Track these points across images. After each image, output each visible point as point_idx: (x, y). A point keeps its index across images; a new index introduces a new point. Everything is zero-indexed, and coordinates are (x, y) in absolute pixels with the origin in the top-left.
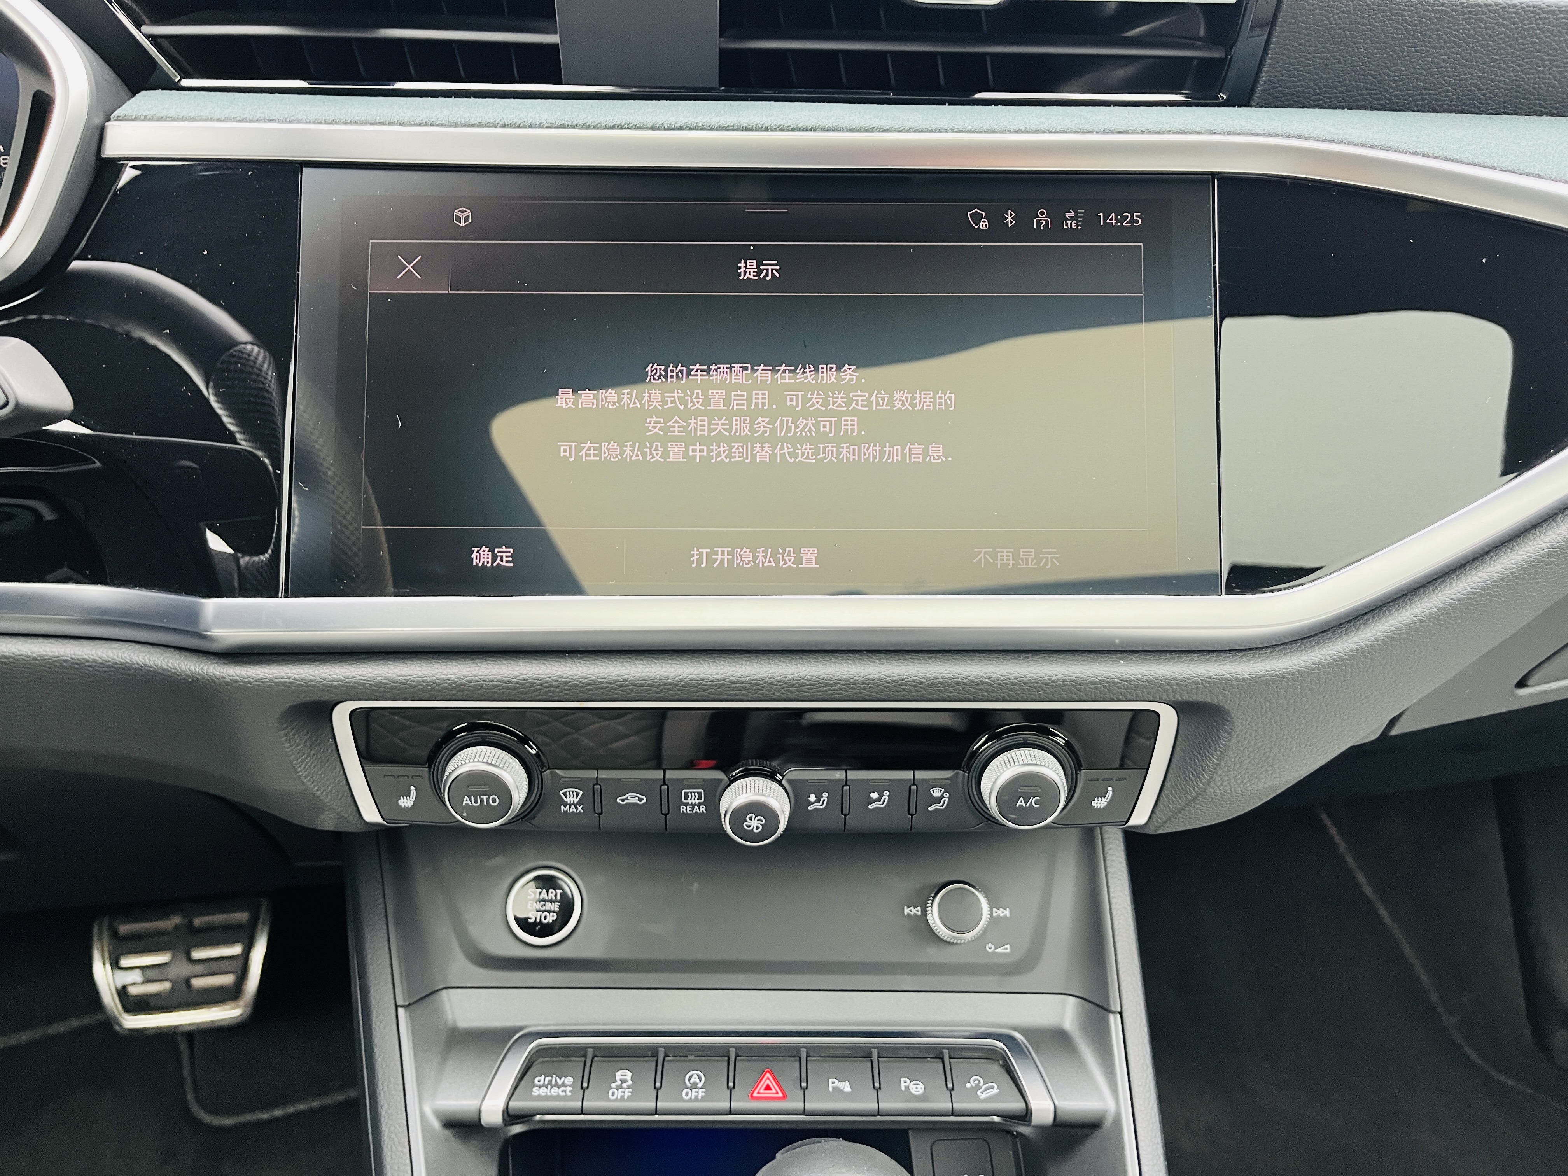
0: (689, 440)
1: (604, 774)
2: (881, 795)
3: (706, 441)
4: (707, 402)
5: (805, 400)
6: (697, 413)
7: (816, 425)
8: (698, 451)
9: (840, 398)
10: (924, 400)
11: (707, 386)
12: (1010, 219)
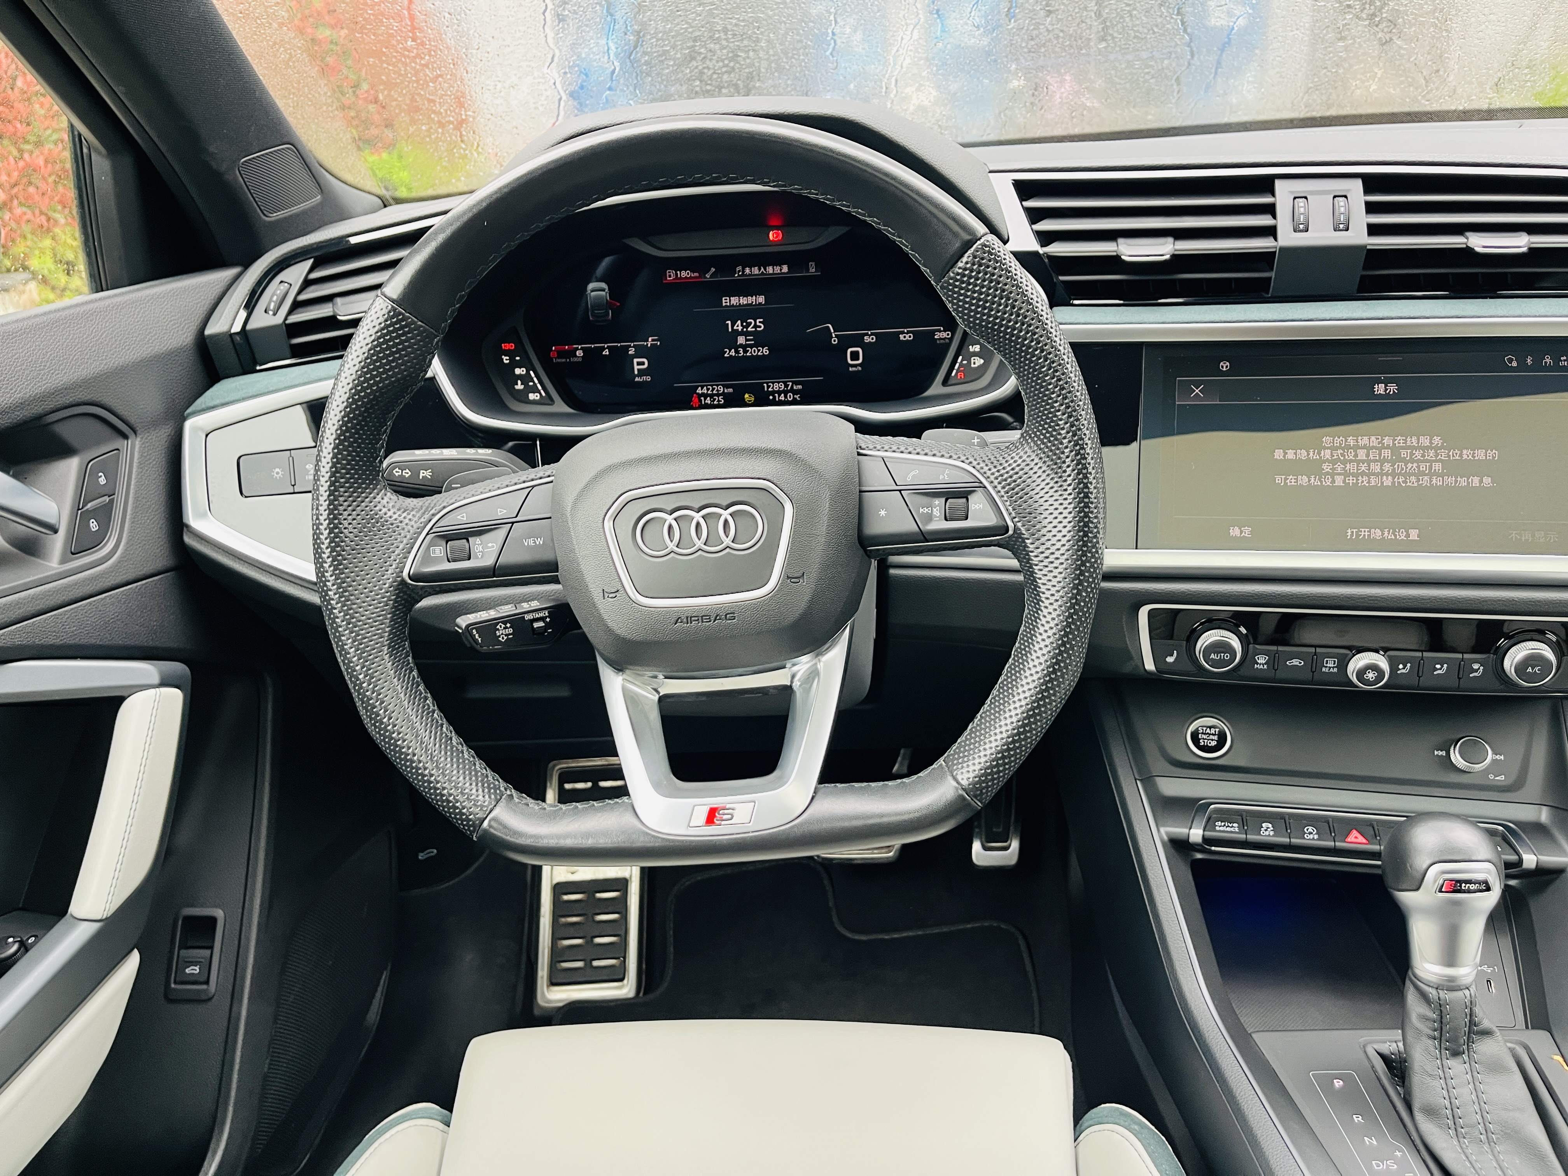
0: (1346, 474)
1: (1281, 648)
2: (1442, 666)
3: (1356, 475)
4: (1356, 455)
5: (1412, 454)
6: (1351, 461)
7: (1418, 467)
8: (1351, 480)
9: (1432, 453)
10: (1480, 454)
11: (1356, 447)
12: (1529, 361)
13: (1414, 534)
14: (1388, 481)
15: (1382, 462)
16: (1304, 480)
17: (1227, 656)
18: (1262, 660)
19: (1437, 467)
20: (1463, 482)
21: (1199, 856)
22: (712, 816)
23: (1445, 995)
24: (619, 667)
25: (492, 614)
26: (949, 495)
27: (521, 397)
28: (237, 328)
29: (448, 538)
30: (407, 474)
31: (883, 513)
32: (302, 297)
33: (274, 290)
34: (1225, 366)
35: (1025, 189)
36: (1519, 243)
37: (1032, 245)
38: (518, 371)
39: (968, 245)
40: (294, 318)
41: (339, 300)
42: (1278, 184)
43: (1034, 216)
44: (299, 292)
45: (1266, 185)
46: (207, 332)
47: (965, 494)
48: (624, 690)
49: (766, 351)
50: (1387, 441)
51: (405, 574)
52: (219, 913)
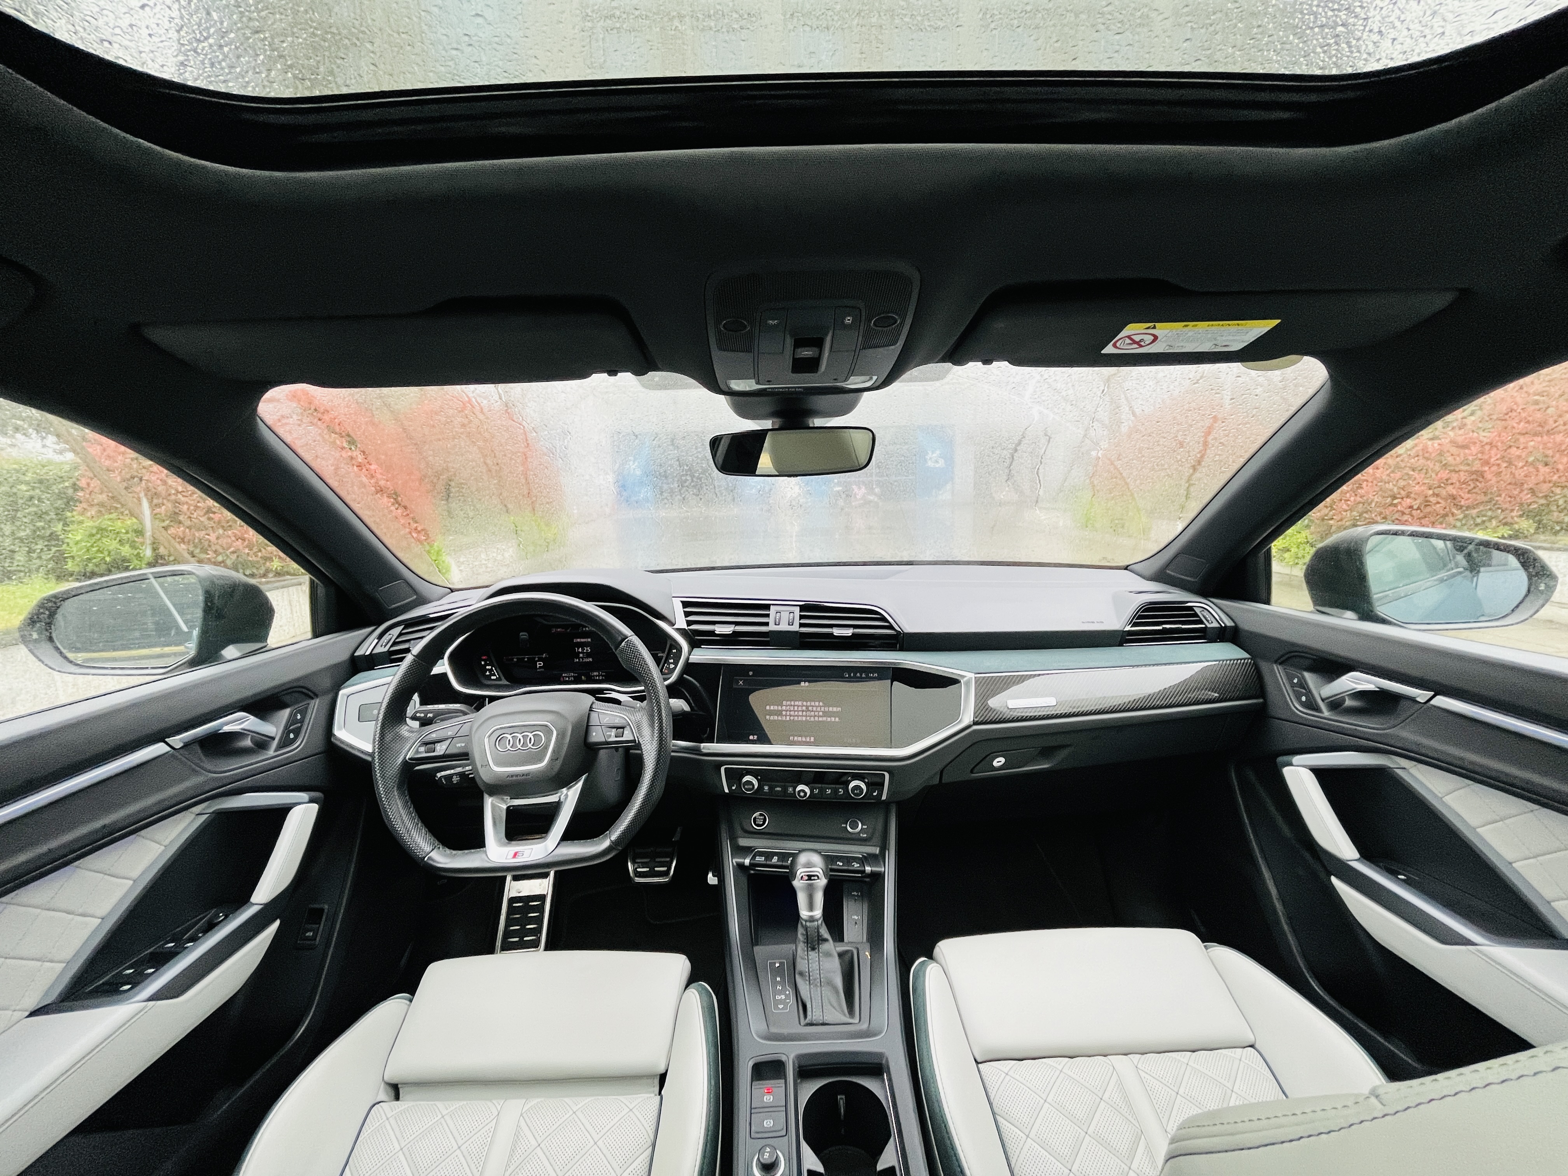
0: (790, 716)
1: (773, 784)
2: (829, 790)
3: (794, 716)
10: (835, 709)
11: (794, 706)
12: (852, 675)
13: (812, 739)
14: (804, 719)
15: (803, 711)
16: (776, 718)
17: (751, 787)
18: (766, 788)
19: (821, 714)
20: (829, 719)
21: (752, 872)
22: (515, 855)
23: (808, 924)
24: (491, 794)
25: (452, 771)
26: (618, 728)
27: (488, 678)
28: (368, 653)
29: (426, 744)
30: (422, 715)
31: (594, 734)
32: (397, 640)
33: (386, 637)
34: (751, 673)
35: (685, 604)
36: (849, 632)
37: (685, 626)
38: (487, 667)
39: (623, 640)
40: (392, 649)
41: (412, 642)
42: (771, 606)
43: (687, 614)
44: (396, 639)
45: (767, 607)
46: (355, 654)
47: (623, 728)
48: (492, 803)
49: (591, 660)
50: (805, 703)
51: (407, 758)
52: (326, 907)
